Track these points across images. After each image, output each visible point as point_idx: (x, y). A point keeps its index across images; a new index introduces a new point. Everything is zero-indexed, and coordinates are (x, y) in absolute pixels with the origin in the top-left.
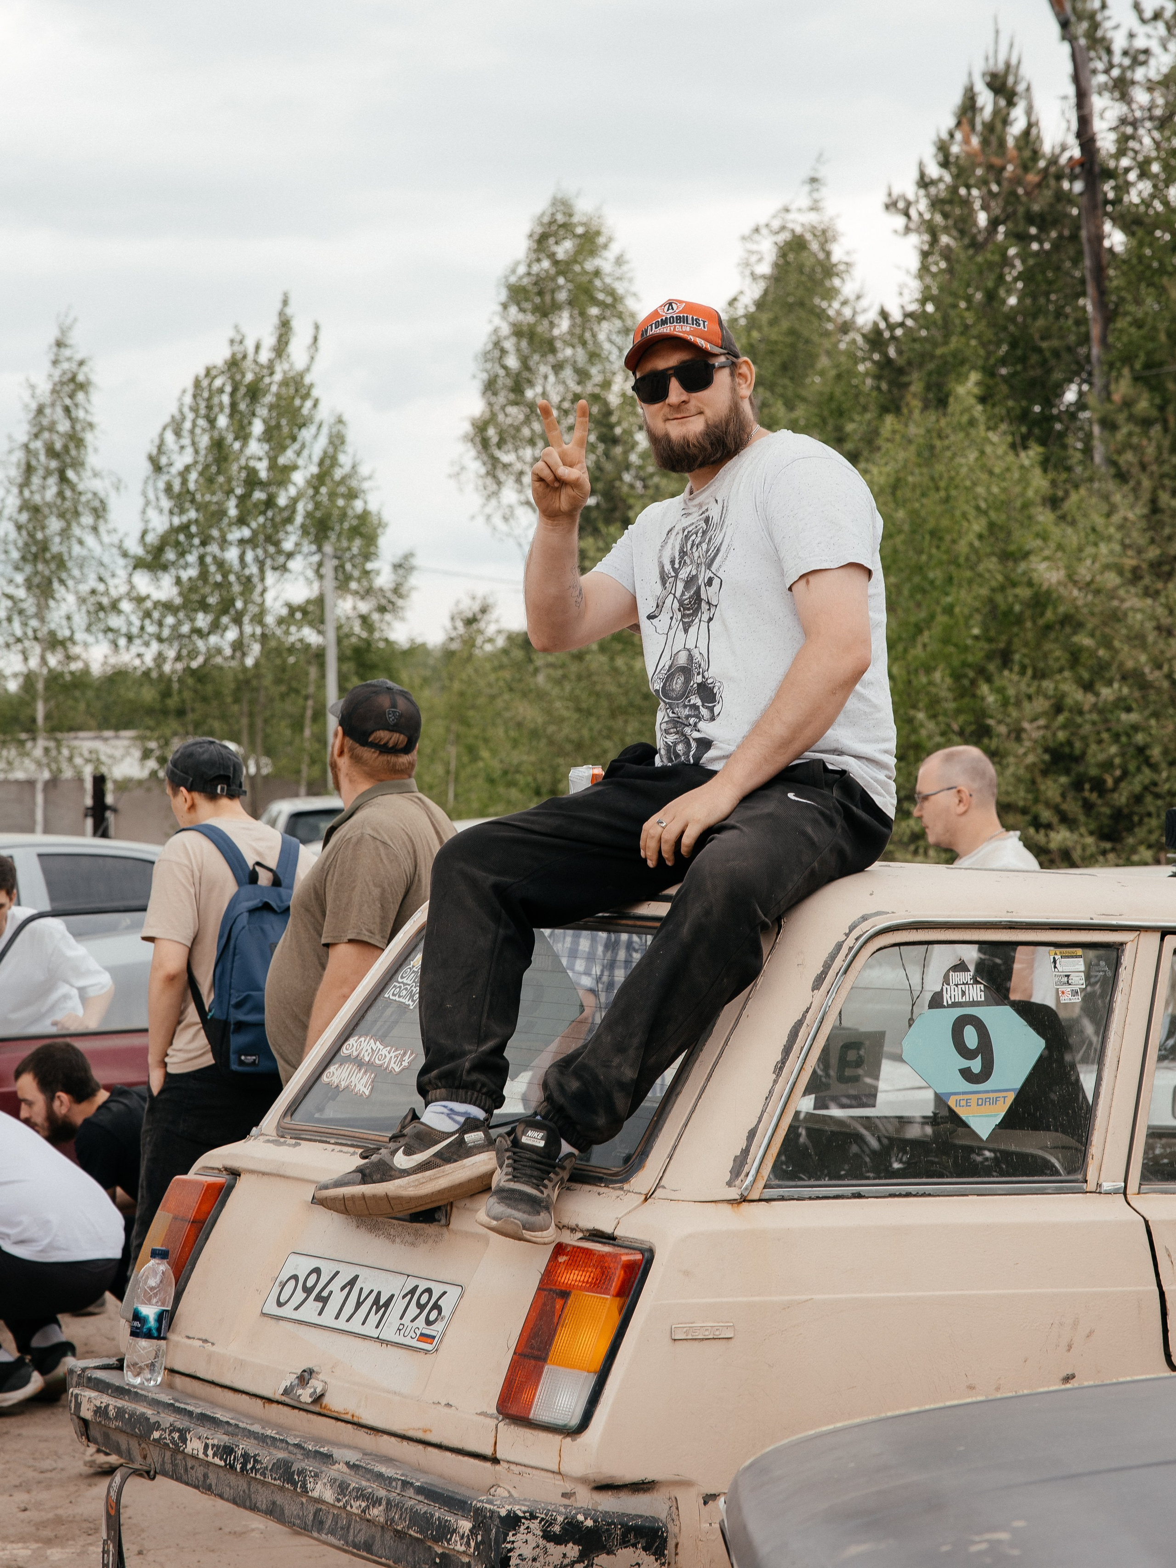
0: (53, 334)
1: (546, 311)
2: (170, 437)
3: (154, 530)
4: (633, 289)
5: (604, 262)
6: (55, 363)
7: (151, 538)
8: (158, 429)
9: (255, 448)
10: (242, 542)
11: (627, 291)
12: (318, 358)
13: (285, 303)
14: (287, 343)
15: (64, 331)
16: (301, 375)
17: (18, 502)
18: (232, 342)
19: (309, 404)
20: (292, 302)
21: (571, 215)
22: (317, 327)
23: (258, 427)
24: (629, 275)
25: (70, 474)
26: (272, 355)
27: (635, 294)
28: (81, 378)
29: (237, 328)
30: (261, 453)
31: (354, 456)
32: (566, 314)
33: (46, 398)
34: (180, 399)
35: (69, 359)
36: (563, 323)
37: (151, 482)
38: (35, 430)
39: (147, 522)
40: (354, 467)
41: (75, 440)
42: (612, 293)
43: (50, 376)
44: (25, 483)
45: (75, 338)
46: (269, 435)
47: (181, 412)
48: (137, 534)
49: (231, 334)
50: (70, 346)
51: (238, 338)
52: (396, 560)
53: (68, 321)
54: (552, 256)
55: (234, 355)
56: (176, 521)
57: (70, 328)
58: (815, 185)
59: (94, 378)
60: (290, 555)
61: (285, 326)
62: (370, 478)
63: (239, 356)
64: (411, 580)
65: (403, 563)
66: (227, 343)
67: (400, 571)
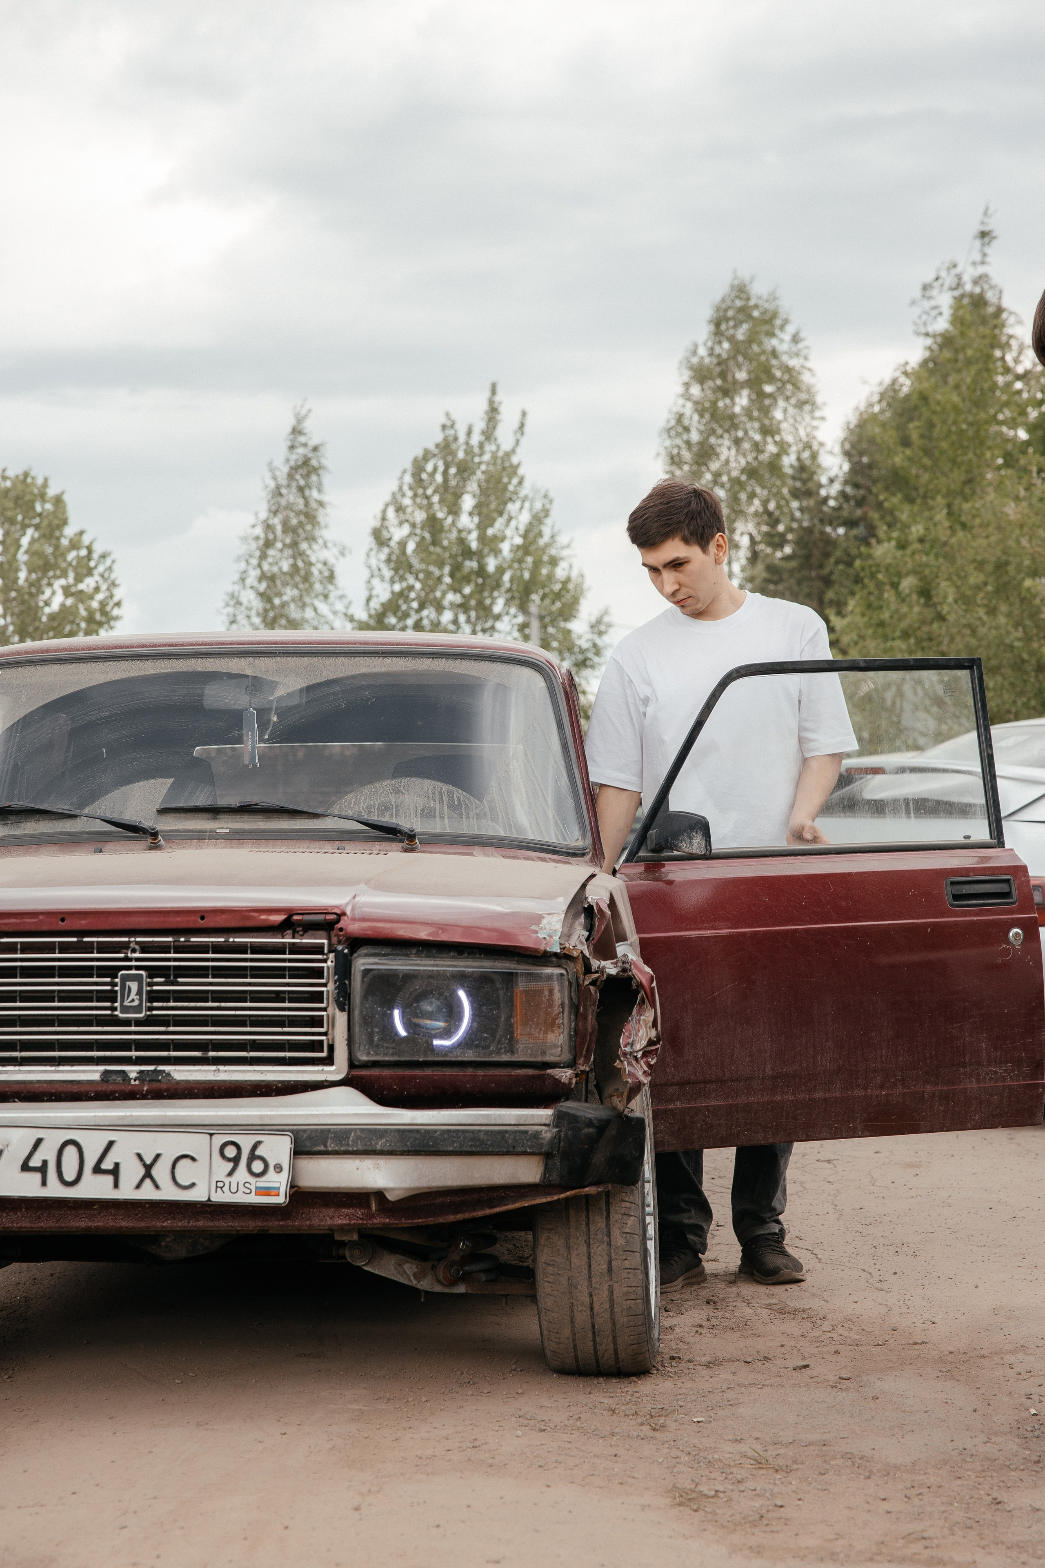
0: (291, 422)
1: (727, 392)
2: (391, 513)
3: (378, 596)
4: (808, 364)
5: (781, 342)
6: (292, 447)
7: (375, 604)
8: (381, 507)
9: (466, 521)
10: (453, 606)
11: (803, 367)
12: (524, 441)
13: (494, 391)
14: (494, 428)
15: (300, 420)
16: (508, 455)
17: (258, 572)
18: (444, 427)
19: (515, 481)
20: (499, 390)
21: (748, 299)
22: (524, 414)
23: (468, 502)
24: (805, 352)
25: (304, 546)
26: (483, 438)
27: (810, 370)
28: (314, 462)
29: (447, 415)
30: (472, 526)
31: (553, 527)
32: (745, 392)
33: (283, 480)
34: (401, 478)
35: (305, 445)
36: (742, 400)
37: (373, 553)
38: (274, 508)
39: (371, 589)
40: (552, 537)
41: (310, 517)
42: (788, 370)
43: (287, 460)
44: (263, 556)
45: (308, 425)
46: (479, 509)
47: (401, 488)
48: (363, 601)
49: (443, 420)
50: (304, 434)
51: (449, 423)
52: (593, 620)
53: (303, 412)
54: (731, 339)
55: (446, 439)
56: (397, 587)
57: (305, 417)
58: (986, 240)
59: (325, 462)
60: (498, 617)
61: (493, 411)
62: (568, 546)
63: (451, 439)
64: (606, 639)
65: (599, 622)
66: (439, 429)
67: (596, 630)
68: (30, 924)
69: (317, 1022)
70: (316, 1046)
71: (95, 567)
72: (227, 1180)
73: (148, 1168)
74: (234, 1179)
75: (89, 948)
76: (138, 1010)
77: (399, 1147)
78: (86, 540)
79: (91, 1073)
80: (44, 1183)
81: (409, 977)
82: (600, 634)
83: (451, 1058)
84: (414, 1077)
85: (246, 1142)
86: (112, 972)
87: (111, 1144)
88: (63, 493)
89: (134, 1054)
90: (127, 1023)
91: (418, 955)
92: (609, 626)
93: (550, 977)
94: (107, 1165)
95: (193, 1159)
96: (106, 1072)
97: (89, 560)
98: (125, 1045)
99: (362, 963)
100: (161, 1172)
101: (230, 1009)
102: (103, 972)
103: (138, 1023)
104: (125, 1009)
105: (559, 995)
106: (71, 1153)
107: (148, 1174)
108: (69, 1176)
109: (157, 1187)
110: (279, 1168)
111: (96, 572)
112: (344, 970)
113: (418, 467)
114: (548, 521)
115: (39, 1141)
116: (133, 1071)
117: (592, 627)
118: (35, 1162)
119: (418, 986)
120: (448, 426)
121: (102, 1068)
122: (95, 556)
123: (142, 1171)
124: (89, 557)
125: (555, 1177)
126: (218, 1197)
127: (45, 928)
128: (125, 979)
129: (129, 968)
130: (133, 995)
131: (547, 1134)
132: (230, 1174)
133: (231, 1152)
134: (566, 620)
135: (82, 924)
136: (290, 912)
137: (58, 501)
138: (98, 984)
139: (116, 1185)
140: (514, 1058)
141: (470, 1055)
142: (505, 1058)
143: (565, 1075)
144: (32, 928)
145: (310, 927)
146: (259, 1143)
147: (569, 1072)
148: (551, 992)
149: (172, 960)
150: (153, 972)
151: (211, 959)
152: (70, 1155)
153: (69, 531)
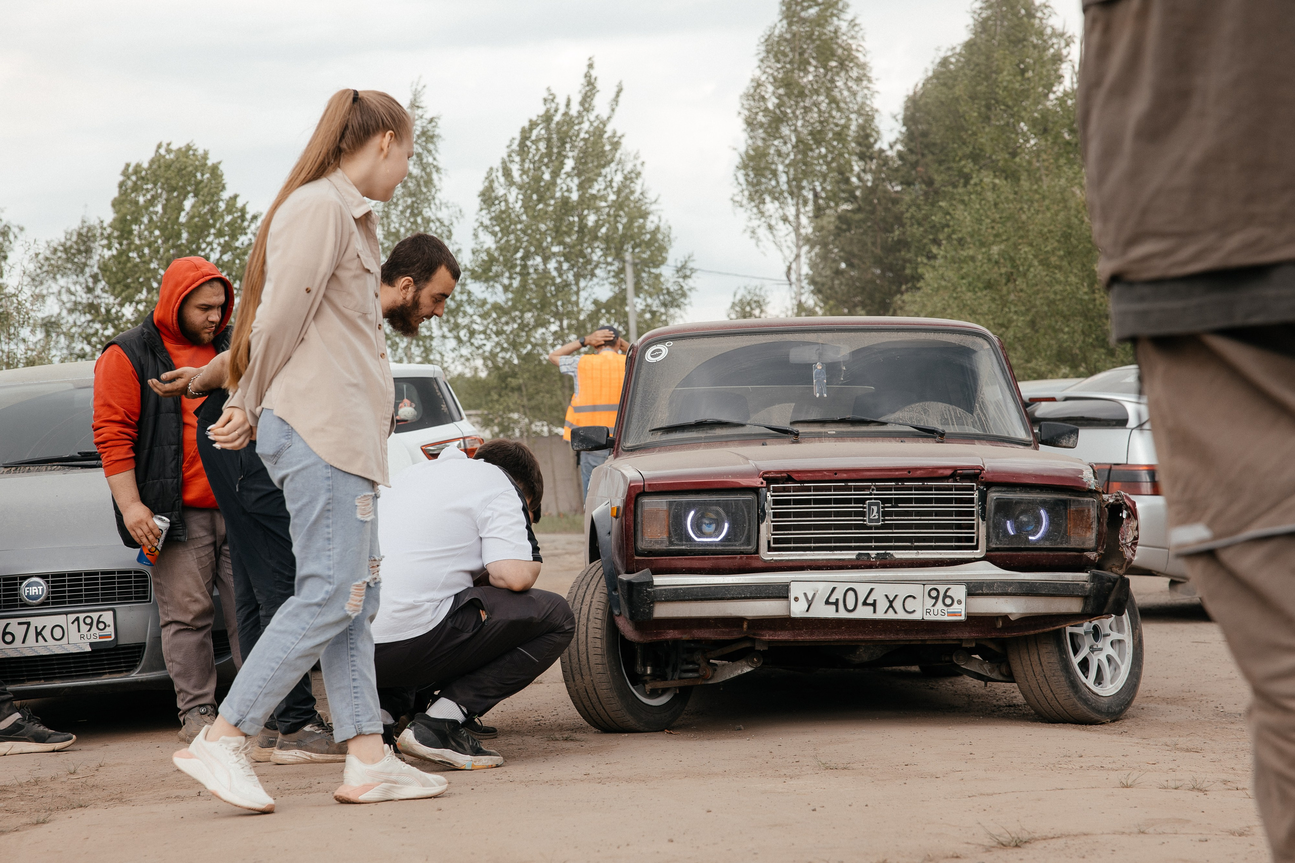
2: (498, 177)
7: (484, 257)
9: (567, 181)
12: (617, 109)
13: (591, 66)
14: (592, 98)
15: (417, 95)
16: (605, 124)
18: (545, 100)
22: (620, 87)
25: (422, 206)
26: (580, 108)
28: (429, 133)
29: (548, 89)
30: (573, 186)
31: (643, 185)
32: (812, 67)
34: (510, 146)
37: (483, 212)
40: (642, 193)
41: (426, 181)
42: (848, 48)
46: (579, 171)
47: (509, 154)
49: (545, 94)
50: (421, 108)
51: (550, 97)
52: (679, 264)
53: (419, 88)
55: (548, 111)
57: (420, 93)
59: (441, 132)
60: (596, 265)
61: (591, 85)
62: (655, 202)
63: (551, 110)
64: (690, 283)
65: (683, 267)
66: (542, 102)
67: (681, 274)
68: (818, 476)
69: (971, 527)
70: (971, 539)
71: (249, 226)
72: (932, 609)
73: (891, 602)
74: (936, 608)
75: (849, 489)
76: (878, 520)
77: (1019, 591)
78: (239, 204)
79: (851, 555)
80: (837, 611)
81: (1019, 502)
82: (685, 277)
83: (1038, 546)
84: (1018, 556)
85: (942, 589)
86: (863, 501)
87: (872, 590)
88: (220, 163)
89: (873, 544)
90: (870, 528)
91: (1020, 491)
92: (693, 270)
93: (1088, 503)
94: (870, 601)
95: (914, 598)
96: (859, 554)
97: (243, 221)
98: (869, 540)
99: (993, 495)
100: (898, 604)
101: (925, 520)
102: (857, 501)
103: (877, 528)
104: (871, 521)
105: (1093, 513)
106: (851, 595)
107: (891, 606)
108: (850, 607)
109: (896, 612)
110: (959, 602)
111: (249, 231)
112: (983, 498)
113: (525, 135)
114: (639, 182)
115: (834, 589)
116: (873, 553)
117: (678, 271)
118: (832, 600)
119: (1023, 507)
120: (550, 99)
121: (857, 552)
122: (248, 216)
123: (888, 604)
124: (243, 218)
125: (1089, 609)
126: (928, 617)
127: (827, 478)
128: (870, 505)
129: (871, 499)
130: (875, 513)
131: (1088, 586)
132: (934, 605)
133: (934, 594)
134: (657, 266)
135: (845, 476)
136: (955, 469)
137: (215, 169)
138: (857, 507)
139: (875, 612)
140: (1069, 546)
141: (1047, 545)
142: (1065, 546)
143: (1093, 555)
144: (820, 478)
145: (965, 477)
146: (949, 589)
147: (1095, 554)
148: (1089, 510)
149: (893, 494)
150: (884, 501)
151: (914, 493)
152: (851, 596)
153: (225, 195)
